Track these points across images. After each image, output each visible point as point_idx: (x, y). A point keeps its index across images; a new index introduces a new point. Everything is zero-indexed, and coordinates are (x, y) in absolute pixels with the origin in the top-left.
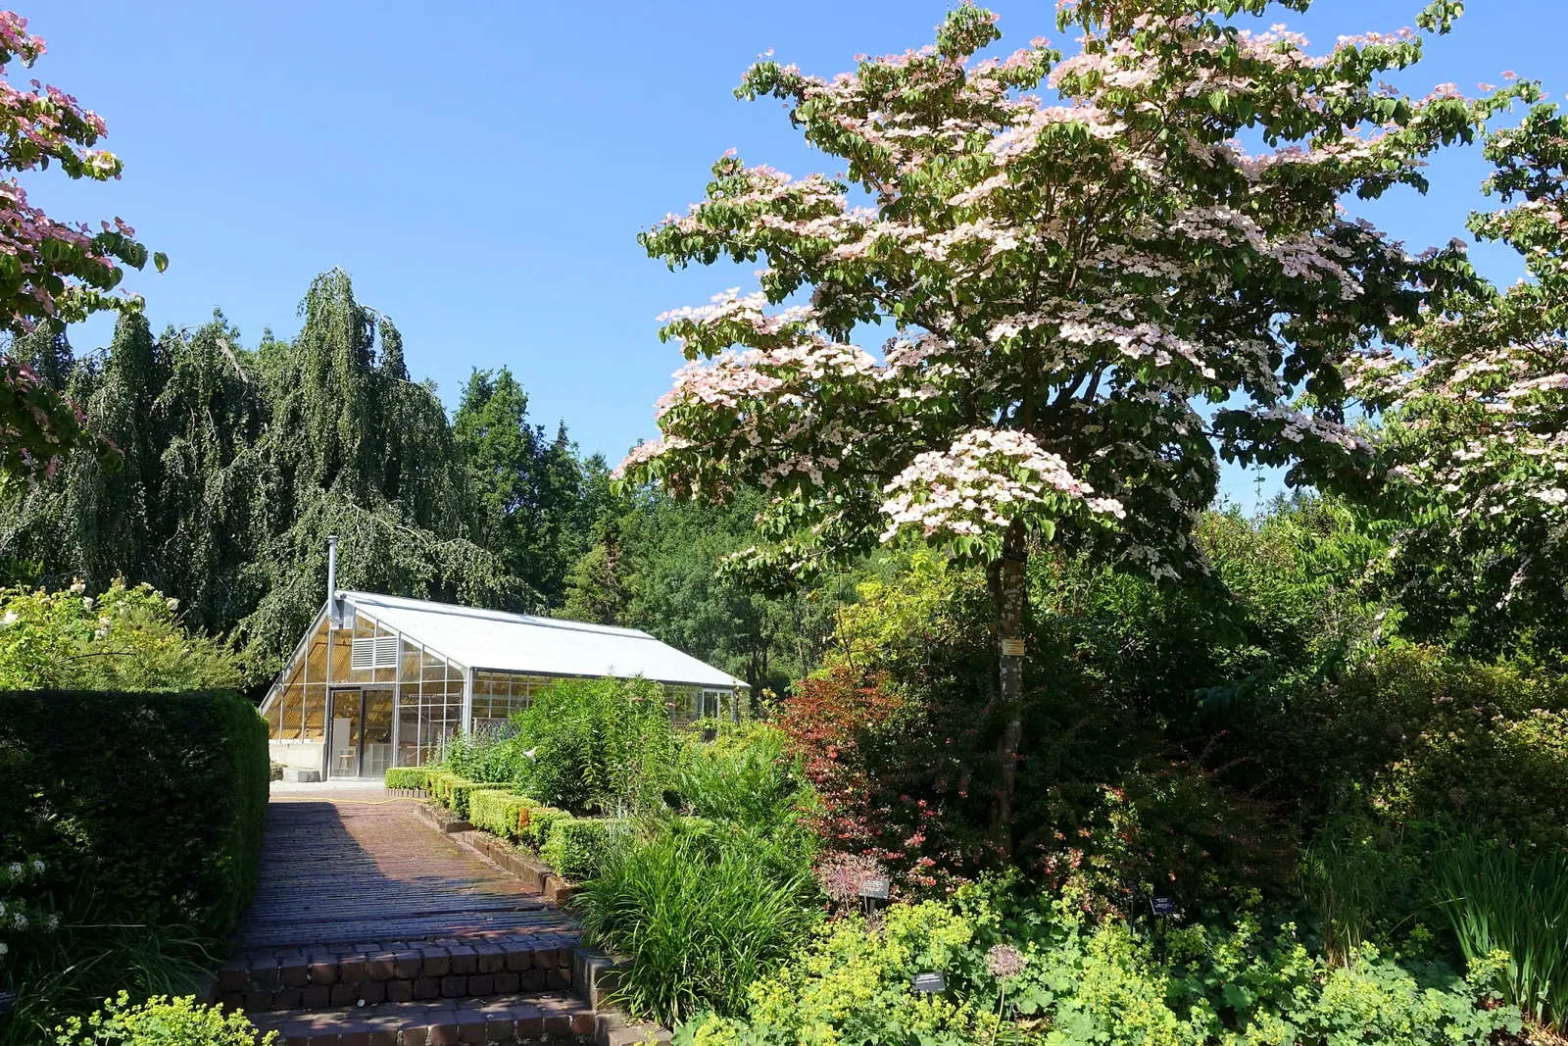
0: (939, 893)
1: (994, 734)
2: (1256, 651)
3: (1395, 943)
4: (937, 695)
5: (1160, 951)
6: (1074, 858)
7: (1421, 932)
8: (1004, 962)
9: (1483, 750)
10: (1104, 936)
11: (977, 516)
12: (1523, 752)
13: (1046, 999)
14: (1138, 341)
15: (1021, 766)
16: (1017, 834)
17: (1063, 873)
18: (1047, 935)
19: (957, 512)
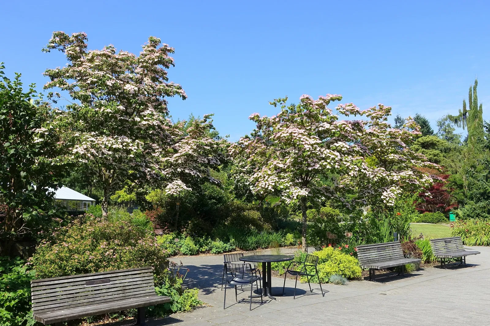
0: (169, 234)
1: (175, 215)
2: (214, 201)
3: (222, 239)
4: (168, 210)
5: (194, 240)
6: (185, 229)
7: (225, 238)
8: (176, 240)
9: (239, 216)
10: (188, 238)
11: (176, 192)
12: (244, 216)
13: (181, 245)
14: (193, 173)
15: (178, 219)
16: (178, 227)
17: (183, 231)
18: (181, 238)
19: (174, 192)
